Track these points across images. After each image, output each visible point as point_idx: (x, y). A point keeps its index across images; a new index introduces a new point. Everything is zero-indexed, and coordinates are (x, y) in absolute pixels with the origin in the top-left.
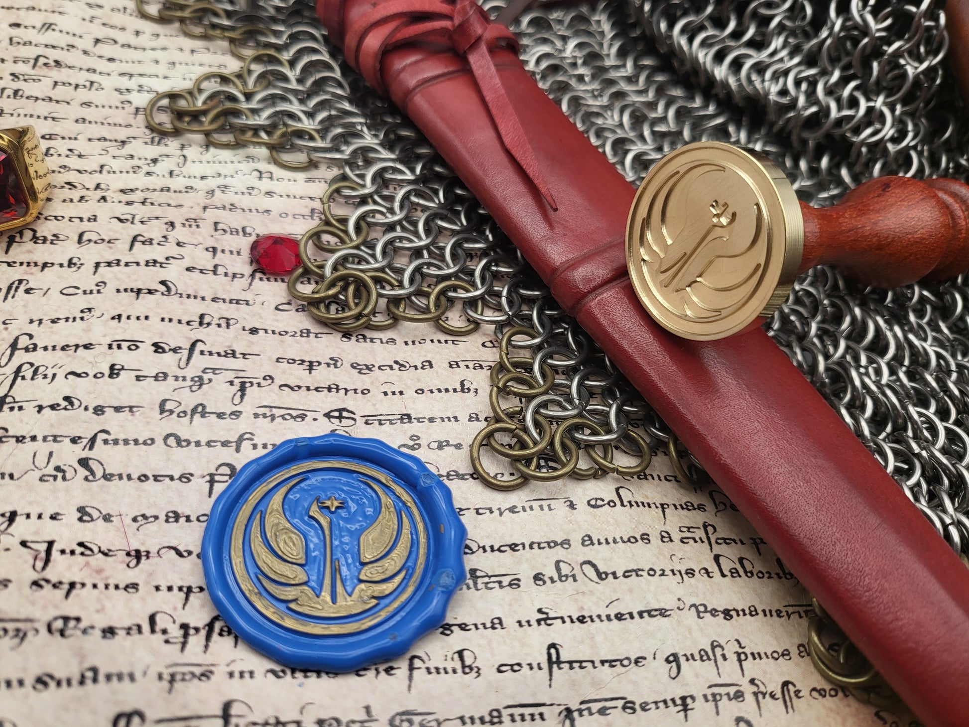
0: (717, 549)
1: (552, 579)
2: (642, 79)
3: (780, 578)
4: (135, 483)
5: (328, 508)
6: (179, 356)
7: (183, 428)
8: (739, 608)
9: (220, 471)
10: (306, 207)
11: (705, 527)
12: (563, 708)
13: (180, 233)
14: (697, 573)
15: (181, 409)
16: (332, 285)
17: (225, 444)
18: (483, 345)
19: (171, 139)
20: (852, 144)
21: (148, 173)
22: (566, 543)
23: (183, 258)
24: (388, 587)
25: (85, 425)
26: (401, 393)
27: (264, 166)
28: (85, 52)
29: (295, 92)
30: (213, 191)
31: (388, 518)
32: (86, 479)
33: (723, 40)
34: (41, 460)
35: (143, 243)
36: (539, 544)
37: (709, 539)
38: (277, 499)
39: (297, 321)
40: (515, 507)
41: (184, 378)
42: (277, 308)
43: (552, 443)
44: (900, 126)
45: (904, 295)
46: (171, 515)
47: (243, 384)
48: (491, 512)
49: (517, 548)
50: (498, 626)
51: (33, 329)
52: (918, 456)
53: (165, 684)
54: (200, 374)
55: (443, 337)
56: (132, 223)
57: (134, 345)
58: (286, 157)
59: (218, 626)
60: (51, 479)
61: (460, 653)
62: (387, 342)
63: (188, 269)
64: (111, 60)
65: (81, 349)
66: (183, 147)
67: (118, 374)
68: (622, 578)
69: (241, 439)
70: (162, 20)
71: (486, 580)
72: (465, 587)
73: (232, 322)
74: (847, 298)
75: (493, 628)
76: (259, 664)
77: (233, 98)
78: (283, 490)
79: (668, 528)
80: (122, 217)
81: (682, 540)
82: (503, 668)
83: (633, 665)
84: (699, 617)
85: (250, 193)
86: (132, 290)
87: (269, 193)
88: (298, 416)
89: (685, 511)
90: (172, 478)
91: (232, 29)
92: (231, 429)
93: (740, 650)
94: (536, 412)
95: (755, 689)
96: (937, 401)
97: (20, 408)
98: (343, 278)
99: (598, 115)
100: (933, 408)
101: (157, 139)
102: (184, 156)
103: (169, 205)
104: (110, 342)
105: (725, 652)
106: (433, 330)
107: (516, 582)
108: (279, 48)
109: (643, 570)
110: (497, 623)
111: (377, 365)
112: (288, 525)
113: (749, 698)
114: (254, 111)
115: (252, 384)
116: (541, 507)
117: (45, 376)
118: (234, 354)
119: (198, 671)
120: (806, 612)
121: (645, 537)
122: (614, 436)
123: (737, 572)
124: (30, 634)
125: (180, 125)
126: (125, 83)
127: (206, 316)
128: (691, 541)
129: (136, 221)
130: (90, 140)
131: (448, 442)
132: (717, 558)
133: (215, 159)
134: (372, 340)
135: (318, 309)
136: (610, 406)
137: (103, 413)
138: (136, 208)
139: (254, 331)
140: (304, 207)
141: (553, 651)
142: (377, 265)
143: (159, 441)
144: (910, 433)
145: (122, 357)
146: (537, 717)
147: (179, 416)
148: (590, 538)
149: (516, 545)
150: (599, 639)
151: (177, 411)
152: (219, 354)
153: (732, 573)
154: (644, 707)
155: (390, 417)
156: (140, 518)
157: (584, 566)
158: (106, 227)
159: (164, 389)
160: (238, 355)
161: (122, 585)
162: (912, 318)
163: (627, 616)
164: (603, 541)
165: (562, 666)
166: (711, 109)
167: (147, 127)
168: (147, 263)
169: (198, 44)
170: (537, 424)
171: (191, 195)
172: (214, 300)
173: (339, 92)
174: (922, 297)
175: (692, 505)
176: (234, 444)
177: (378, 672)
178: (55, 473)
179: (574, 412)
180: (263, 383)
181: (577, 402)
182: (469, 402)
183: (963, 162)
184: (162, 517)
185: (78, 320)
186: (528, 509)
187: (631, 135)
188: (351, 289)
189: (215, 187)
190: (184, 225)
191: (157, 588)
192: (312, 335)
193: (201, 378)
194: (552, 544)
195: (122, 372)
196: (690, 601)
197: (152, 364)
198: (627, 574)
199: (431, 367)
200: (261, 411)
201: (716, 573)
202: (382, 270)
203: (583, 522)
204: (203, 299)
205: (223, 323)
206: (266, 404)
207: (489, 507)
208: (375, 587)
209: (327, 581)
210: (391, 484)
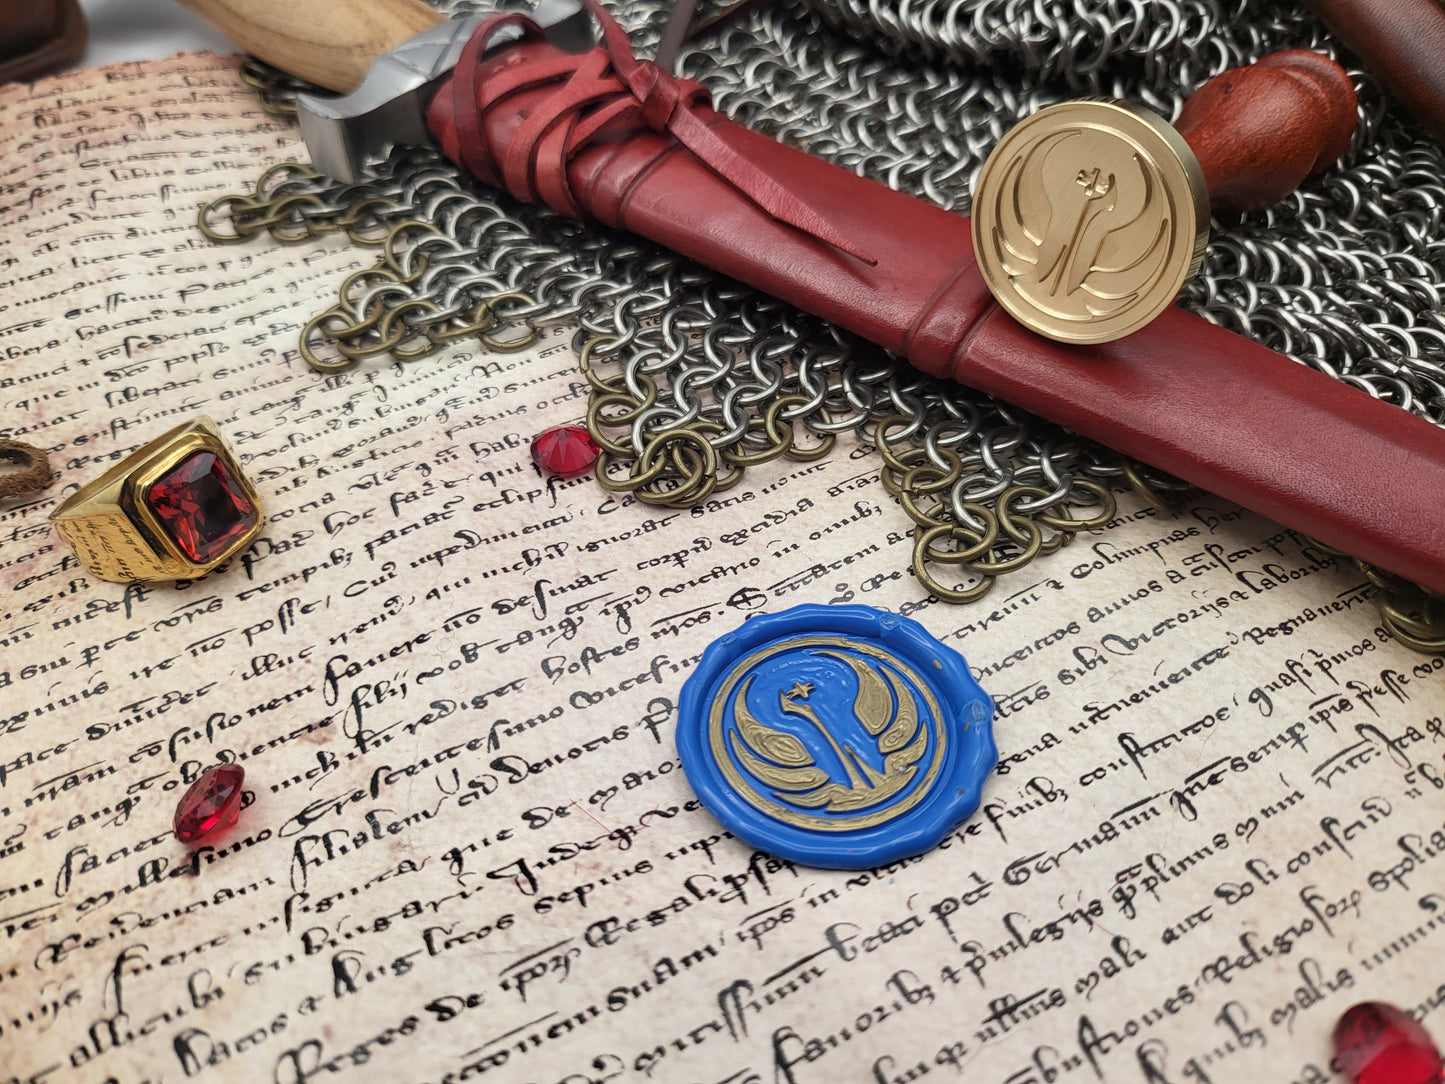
0: (1236, 567)
1: (1078, 671)
2: (852, 79)
3: (1317, 570)
4: (569, 763)
5: (799, 696)
6: (529, 607)
7: (583, 682)
8: (1294, 618)
9: (654, 710)
10: (562, 385)
11: (1209, 549)
12: (1170, 794)
13: (440, 473)
14: (1229, 600)
15: (569, 663)
16: (654, 458)
17: (641, 679)
18: (852, 457)
19: (349, 374)
20: (1143, 58)
21: (351, 423)
22: (1073, 627)
23: (462, 499)
24: (919, 749)
25: (474, 725)
26: (795, 546)
27: (482, 359)
28: (177, 313)
29: (465, 258)
30: (443, 411)
31: (871, 681)
34: (448, 782)
35: (406, 500)
36: (1045, 640)
37: (1219, 560)
38: (740, 710)
39: (632, 517)
40: (996, 613)
41: (551, 629)
42: (601, 512)
43: (1001, 527)
44: (1190, 14)
45: (1285, 208)
46: (628, 779)
47: (619, 608)
48: (973, 629)
49: (1024, 655)
50: (1052, 742)
51: (340, 648)
52: (1400, 375)
53: (751, 942)
54: (566, 616)
55: (803, 468)
56: (377, 484)
57: (473, 616)
58: (501, 338)
59: (761, 864)
60: (472, 798)
61: (1032, 783)
62: (744, 499)
63: (476, 509)
64: (213, 309)
65: (415, 646)
66: (369, 377)
67: (476, 655)
68: (1154, 637)
69: (655, 667)
70: (243, 237)
71: (1009, 702)
72: (993, 720)
73: (562, 547)
74: (1230, 235)
75: (1049, 746)
76: (837, 881)
77: (396, 296)
78: (740, 698)
79: (1172, 568)
80: (362, 482)
81: (1193, 573)
82: (1086, 780)
83: (1217, 721)
84: (1258, 643)
85: (488, 397)
86: (429, 558)
87: (510, 387)
88: (701, 617)
89: (1177, 541)
90: (605, 740)
91: (342, 214)
92: (638, 661)
93: (1320, 660)
94: (963, 502)
95: (1357, 692)
96: (1386, 309)
97: (387, 738)
98: (662, 445)
99: (825, 143)
100: (1385, 318)
101: (332, 381)
102: (379, 387)
103: (404, 447)
104: (443, 624)
105: (1305, 667)
106: (787, 464)
107: (1042, 691)
108: (409, 215)
109: (1172, 620)
110: (1049, 740)
111: (749, 529)
112: (770, 731)
113: (1356, 703)
114: (433, 300)
115: (629, 604)
116: (1024, 601)
117: (393, 692)
118: (588, 580)
119: (776, 914)
120: (1363, 594)
121: (1153, 585)
122: (1062, 492)
123: (1270, 582)
124: (572, 956)
125: (351, 351)
126: (249, 330)
127: (529, 553)
128: (1203, 570)
129: (381, 480)
130: (252, 413)
131: (881, 576)
132: (1240, 576)
133: (418, 375)
134: (726, 503)
135: (649, 491)
136: (1040, 463)
137: (486, 703)
138: (369, 466)
139: (592, 547)
140: (559, 386)
141: (1126, 741)
142: (686, 419)
143: (567, 707)
144: (1374, 355)
145: (468, 634)
146: (1150, 814)
147: (571, 672)
148: (1097, 611)
149: (1021, 652)
150: (1166, 710)
151: (566, 666)
152: (572, 587)
153: (1266, 585)
154: (1253, 757)
155: (801, 576)
156: (597, 798)
157: (1107, 643)
158: (350, 502)
159: (538, 649)
160: (593, 579)
161: (631, 869)
162: (1310, 229)
163: (1182, 674)
165: (1145, 752)
166: (954, 84)
167: (310, 372)
168: (427, 521)
169: (307, 249)
170: (971, 513)
171: (420, 426)
172: (525, 531)
173: (517, 237)
174: (1307, 201)
175: (1182, 533)
176: (652, 676)
177: (962, 838)
178: (472, 790)
179: (1004, 485)
180: (641, 597)
181: (999, 472)
182: (877, 524)
183: (1278, 27)
184: (621, 786)
185: (388, 616)
186: (1011, 609)
187: (879, 151)
188: (676, 454)
189: (443, 406)
190: (438, 462)
191: (670, 856)
192: (658, 525)
193: (569, 621)
194: (1059, 634)
195: (478, 651)
196: (1239, 631)
197: (506, 628)
198: (1158, 631)
199: (811, 504)
200: (658, 628)
201: (1250, 592)
202: (695, 420)
203: (1079, 597)
204: (513, 535)
205: (552, 551)
206: (659, 618)
207: (967, 625)
208: (904, 754)
209: (850, 769)
210: (849, 644)
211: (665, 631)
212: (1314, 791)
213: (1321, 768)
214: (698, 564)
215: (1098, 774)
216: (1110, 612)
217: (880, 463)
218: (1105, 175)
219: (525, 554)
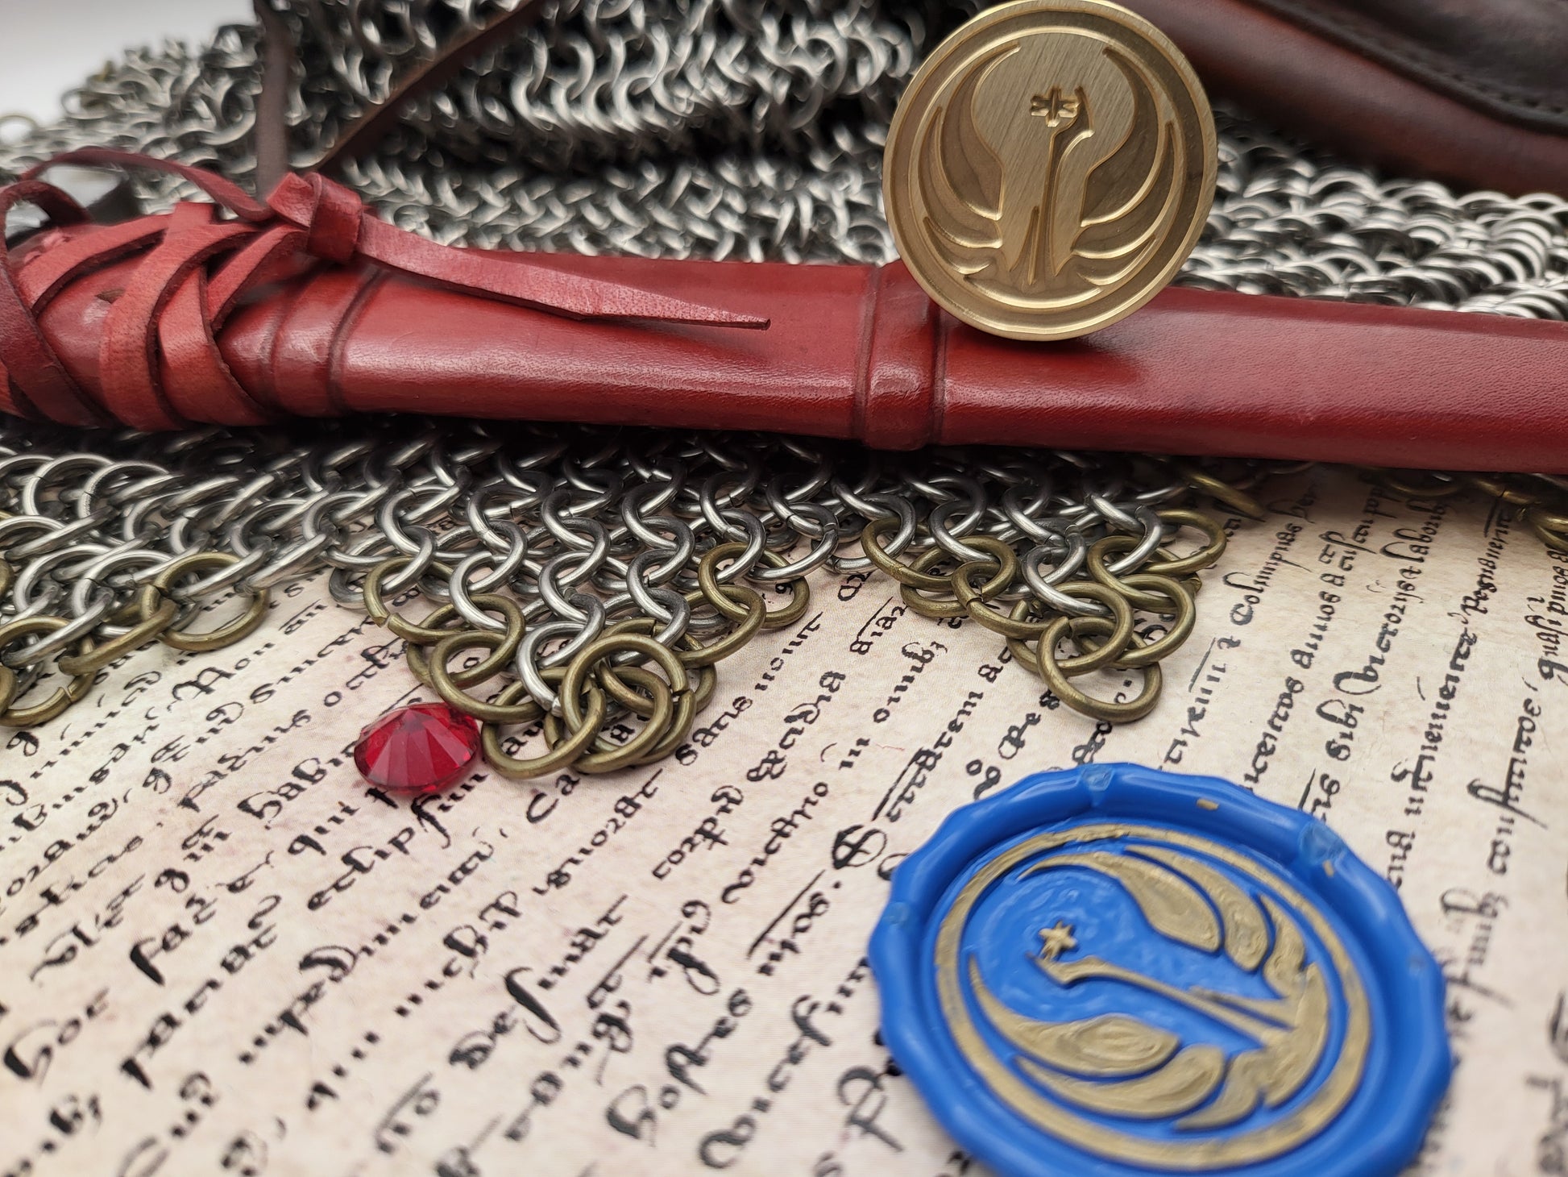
0: (1373, 546)
1: (1344, 735)
2: (525, 203)
3: (1441, 518)
5: (1064, 949)
6: (519, 1028)
7: (703, 1113)
8: (1480, 572)
9: (853, 1098)
10: (349, 659)
11: (1329, 539)
13: (206, 876)
14: (1408, 581)
15: (653, 1093)
16: (582, 701)
17: (795, 1056)
18: (843, 598)
22: (1293, 685)
23: (277, 899)
26: (862, 742)
27: (182, 672)
30: (155, 772)
31: (1134, 874)
35: (166, 946)
36: (1276, 715)
37: (1351, 545)
39: (590, 804)
40: (1192, 710)
41: (584, 1048)
42: (534, 820)
47: (673, 955)
48: (1184, 743)
49: (1269, 747)
50: (1406, 841)
54: (593, 1015)
55: (791, 635)
56: (87, 942)
57: (423, 1099)
58: (204, 627)
61: (1448, 906)
63: (313, 905)
68: (1386, 655)
69: (802, 1023)
73: (506, 901)
75: (1408, 847)
79: (1320, 571)
80: (55, 953)
81: (1344, 568)
82: (1498, 864)
83: (1534, 719)
84: (1484, 612)
85: (227, 721)
86: (271, 1030)
87: (259, 693)
88: (813, 907)
89: (1293, 543)
92: (768, 1028)
93: (1547, 604)
98: (583, 681)
103: (109, 859)
104: (373, 1143)
105: (1546, 618)
107: (1327, 783)
109: (1387, 625)
110: (1400, 840)
111: (776, 747)
112: (1075, 1027)
115: (686, 940)
116: (1211, 678)
118: (591, 934)
121: (1326, 597)
122: (1156, 528)
123: (1419, 547)
127: (456, 936)
128: (1349, 562)
129: (92, 934)
131: (1012, 729)
132: (1388, 553)
133: (71, 738)
134: (719, 726)
135: (598, 754)
140: (346, 663)
141: (1482, 793)
145: (433, 1138)
147: (667, 1106)
148: (1301, 652)
149: (1263, 744)
150: (1475, 734)
151: (653, 1102)
152: (572, 958)
153: (1419, 552)
155: (907, 779)
157: (1343, 686)
159: (584, 1099)
160: (598, 930)
163: (1451, 684)
164: (1313, 641)
165: (1512, 794)
168: (229, 967)
171: (121, 813)
172: (425, 903)
173: (153, 482)
175: (1286, 533)
176: (808, 1042)
177: (1463, 1034)
179: (1079, 549)
180: (698, 920)
182: (952, 664)
186: (1205, 696)
189: (151, 766)
190: (193, 856)
192: (640, 800)
193: (605, 1019)
194: (1286, 700)
195: (474, 1161)
196: (1456, 607)
197: (499, 1088)
198: (1384, 645)
199: (842, 677)
200: (761, 957)
201: (1415, 565)
203: (1267, 646)
204: (407, 919)
205: (494, 915)
206: (751, 940)
207: (1171, 742)
208: (1281, 955)
210: (1060, 838)
211: (775, 957)
214: (743, 829)
215: (1500, 850)
216: (1315, 646)
217: (894, 588)
218: (1069, 93)
219: (450, 942)
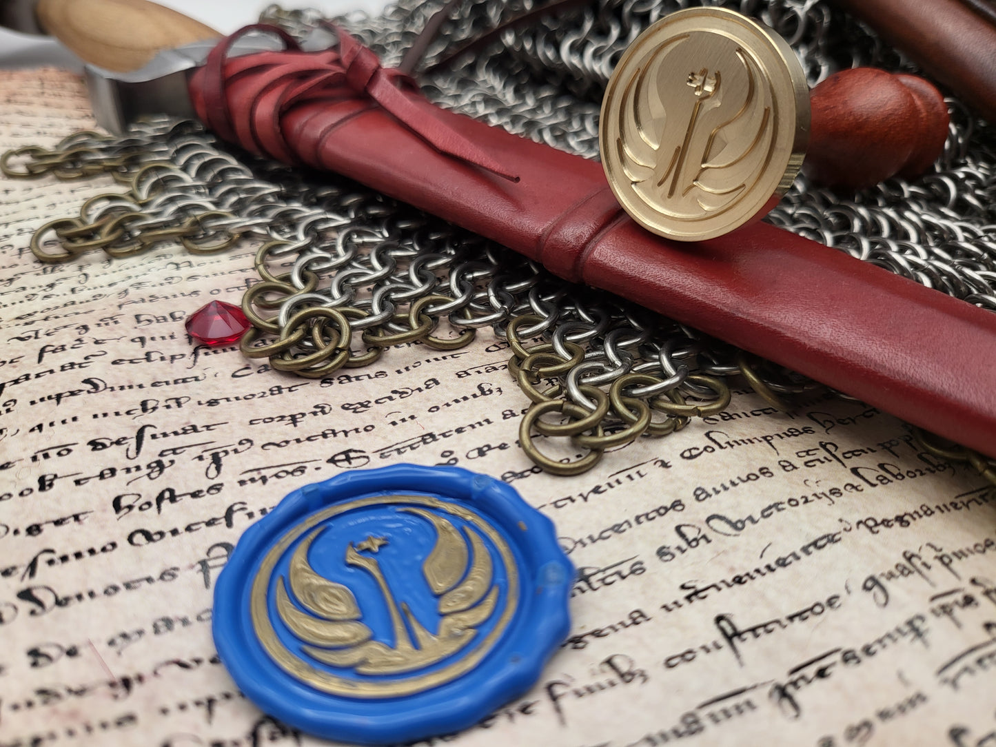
0: (850, 464)
1: (679, 548)
2: (546, 108)
3: (934, 472)
4: (101, 600)
5: (368, 550)
6: (125, 447)
7: (151, 520)
8: (911, 511)
9: (213, 554)
10: (239, 279)
11: (823, 446)
12: (769, 688)
13: (95, 333)
14: (842, 490)
15: (142, 501)
16: (293, 329)
17: (210, 523)
18: (487, 350)
19: (66, 265)
21: (46, 297)
22: (677, 505)
23: (106, 353)
24: (483, 613)
25: (18, 552)
26: (412, 417)
27: (178, 259)
30: (126, 291)
31: (450, 540)
32: (33, 613)
33: (611, 49)
35: (54, 351)
36: (647, 515)
37: (834, 456)
38: (298, 559)
39: (262, 381)
40: (599, 487)
41: (138, 468)
42: (234, 376)
43: (612, 408)
46: (160, 623)
47: (215, 455)
48: (573, 501)
49: (622, 528)
50: (640, 619)
54: (158, 458)
55: (439, 355)
56: (36, 337)
57: (63, 450)
59: (265, 731)
61: (609, 662)
62: (376, 376)
63: (114, 363)
66: (81, 268)
67: (51, 485)
68: (762, 520)
69: (229, 512)
70: (33, 175)
71: (600, 576)
72: (577, 592)
73: (182, 400)
75: (636, 623)
77: (125, 210)
78: (303, 547)
79: (785, 458)
80: (22, 336)
81: (806, 464)
82: (673, 662)
83: (827, 610)
84: (873, 532)
85: (170, 283)
86: (50, 398)
87: (192, 277)
88: (295, 471)
89: (792, 437)
90: (149, 580)
91: (113, 160)
92: (214, 505)
93: (940, 554)
94: (579, 383)
95: (982, 589)
96: (985, 264)
98: (302, 321)
100: (985, 270)
101: (49, 269)
102: (85, 274)
103: (77, 314)
104: (33, 455)
105: (924, 559)
106: (426, 352)
107: (638, 567)
109: (781, 503)
110: (638, 618)
111: (373, 401)
112: (323, 582)
113: (982, 600)
114: (155, 215)
115: (226, 453)
116: (629, 476)
118: (194, 429)
120: (982, 497)
121: (764, 471)
122: (675, 380)
123: (885, 478)
125: (73, 247)
127: (149, 402)
128: (818, 463)
129: (40, 335)
131: (487, 446)
132: (855, 471)
133: (121, 268)
134: (357, 378)
135: (283, 359)
136: (659, 360)
137: (40, 531)
138: (37, 325)
139: (212, 403)
140: (236, 280)
141: (723, 624)
142: (334, 303)
143: (123, 543)
144: (976, 292)
145: (52, 466)
146: (744, 707)
147: (141, 508)
148: (704, 491)
149: (621, 525)
150: (771, 595)
151: (137, 504)
152: (176, 433)
153: (881, 481)
154: (868, 651)
155: (410, 443)
157: (712, 523)
158: (5, 349)
159: (115, 486)
160: (199, 429)
161: (111, 722)
162: (915, 208)
163: (791, 559)
165: (745, 636)
167: (35, 262)
168: (63, 368)
169: (77, 184)
170: (585, 393)
171: (101, 300)
172: (154, 385)
173: (242, 177)
174: (911, 193)
175: (797, 430)
176: (223, 521)
177: (511, 716)
179: (621, 371)
180: (240, 448)
181: (619, 363)
182: (495, 401)
184: (149, 629)
186: (615, 484)
188: (316, 332)
190: (99, 325)
191: (164, 711)
192: (285, 391)
193: (159, 463)
194: (662, 511)
195: (55, 482)
196: (853, 519)
197: (92, 463)
198: (766, 513)
199: (438, 383)
200: (246, 477)
201: (864, 485)
202: (344, 304)
203: (685, 477)
204: (140, 386)
205: (173, 403)
206: (252, 468)
207: (567, 496)
208: (464, 616)
209: (399, 627)
210: (438, 504)
212: (939, 695)
213: (946, 667)
214: (311, 425)
215: (687, 656)
216: (717, 492)
217: (510, 355)
218: (711, 74)
219: (144, 403)
